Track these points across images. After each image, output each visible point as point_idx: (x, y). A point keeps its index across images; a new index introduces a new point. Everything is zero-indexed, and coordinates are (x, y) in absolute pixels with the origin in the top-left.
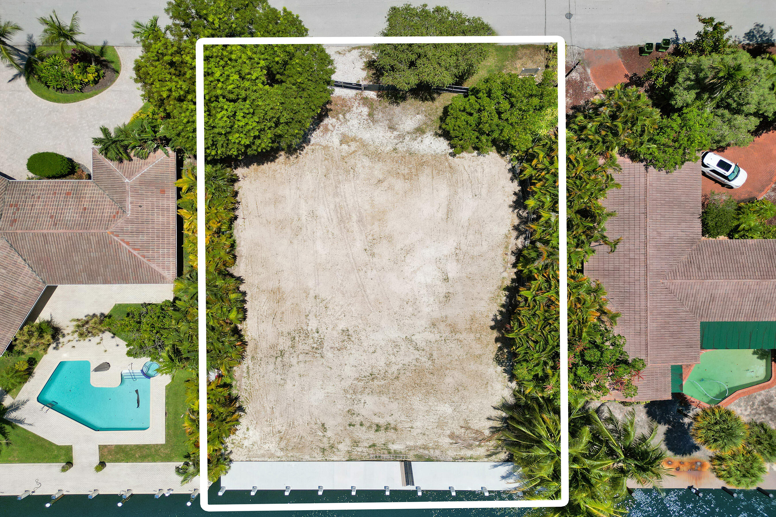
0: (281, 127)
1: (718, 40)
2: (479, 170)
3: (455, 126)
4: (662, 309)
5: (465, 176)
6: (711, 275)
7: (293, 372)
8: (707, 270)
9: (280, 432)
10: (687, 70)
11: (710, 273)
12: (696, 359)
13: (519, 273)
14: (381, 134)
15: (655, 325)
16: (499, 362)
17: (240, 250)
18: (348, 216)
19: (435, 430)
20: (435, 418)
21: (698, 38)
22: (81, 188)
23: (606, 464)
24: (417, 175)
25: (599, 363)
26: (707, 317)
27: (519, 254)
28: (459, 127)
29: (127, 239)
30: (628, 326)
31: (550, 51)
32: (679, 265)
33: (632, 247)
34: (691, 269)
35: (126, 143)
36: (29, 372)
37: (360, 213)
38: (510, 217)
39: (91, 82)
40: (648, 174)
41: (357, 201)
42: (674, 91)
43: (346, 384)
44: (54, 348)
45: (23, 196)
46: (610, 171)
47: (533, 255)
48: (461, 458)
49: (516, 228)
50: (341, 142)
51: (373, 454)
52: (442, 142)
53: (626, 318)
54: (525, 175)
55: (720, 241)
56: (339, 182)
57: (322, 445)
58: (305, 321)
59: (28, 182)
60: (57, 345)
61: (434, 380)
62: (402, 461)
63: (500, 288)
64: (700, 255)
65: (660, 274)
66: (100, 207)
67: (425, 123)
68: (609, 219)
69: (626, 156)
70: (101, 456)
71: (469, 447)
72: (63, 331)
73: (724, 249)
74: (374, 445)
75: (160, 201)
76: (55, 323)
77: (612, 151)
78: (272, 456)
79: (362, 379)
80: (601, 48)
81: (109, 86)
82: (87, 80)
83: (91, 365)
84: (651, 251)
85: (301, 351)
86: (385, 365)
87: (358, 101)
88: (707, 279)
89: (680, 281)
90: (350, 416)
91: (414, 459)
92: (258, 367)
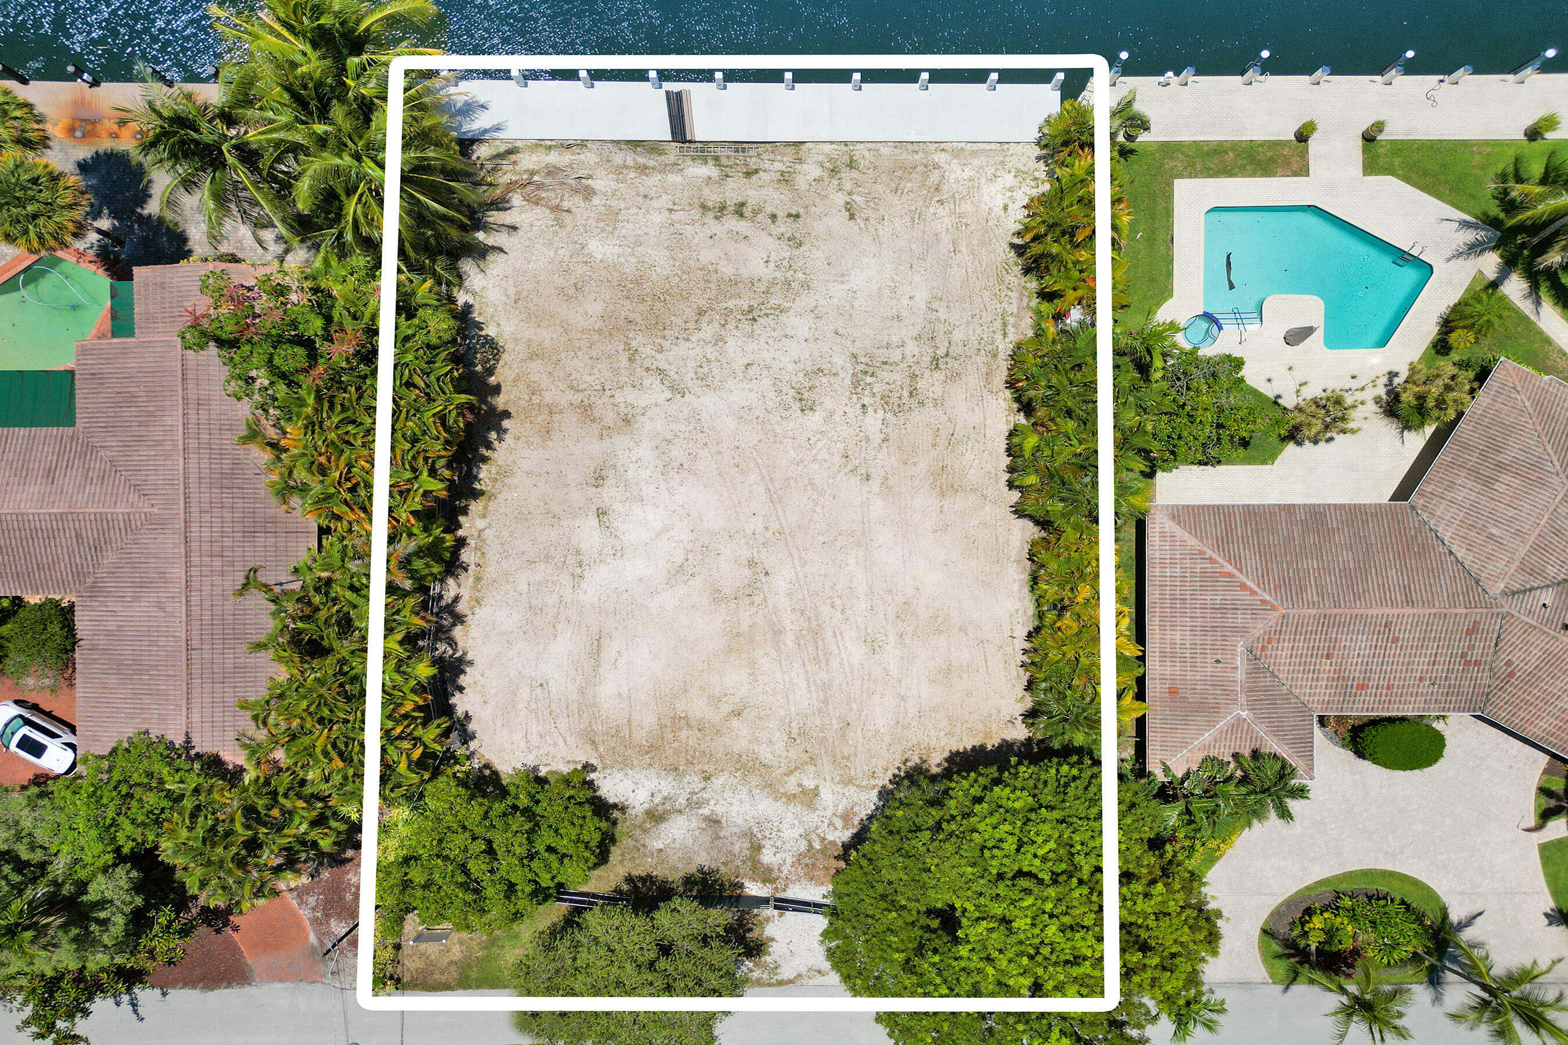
0: (931, 822)
1: (45, 1002)
2: (535, 740)
3: (581, 826)
4: (153, 453)
5: (563, 725)
6: (54, 523)
7: (913, 325)
8: (62, 532)
9: (941, 202)
10: (106, 939)
11: (55, 527)
12: (83, 351)
13: (452, 526)
14: (734, 810)
15: (169, 421)
16: (493, 347)
17: (1022, 573)
18: (802, 641)
19: (623, 206)
20: (624, 231)
21: (87, 1005)
22: (1336, 699)
23: (260, 133)
24: (662, 727)
25: (278, 342)
26: (62, 437)
27: (453, 566)
28: (573, 824)
29: (1245, 595)
30: (223, 417)
31: (391, 978)
32: (119, 545)
33: (218, 580)
34: (96, 535)
35: (1243, 790)
36: (1447, 325)
37: (778, 650)
38: (470, 641)
39: (1318, 912)
40: (184, 728)
41: (783, 673)
42: (132, 897)
43: (806, 301)
44: (1396, 374)
45: (1453, 682)
46: (262, 735)
47: (418, 564)
48: (569, 147)
49: (459, 619)
50: (815, 792)
51: (750, 157)
52: (611, 794)
53: (228, 435)
54: (439, 726)
55: (38, 593)
56: (820, 710)
57: (855, 174)
58: (890, 430)
59: (1443, 710)
60: (1390, 380)
61: (626, 308)
62: (690, 142)
63: (492, 497)
64: (76, 564)
65: (159, 524)
66: (1298, 660)
67: (646, 831)
68: (262, 638)
69: (231, 767)
70: (1304, 155)
71: (552, 171)
72: (1379, 410)
73: (29, 576)
74: (748, 174)
75: (1178, 673)
76: (1394, 426)
77: (258, 777)
78: (957, 153)
79: (772, 311)
80: (288, 985)
81: (1282, 904)
82: (1326, 915)
83: (1322, 340)
84: (178, 572)
85: (898, 368)
86: (726, 339)
87: (782, 875)
88: (61, 514)
89: (117, 510)
90: (797, 235)
91: (666, 146)
92: (985, 336)
